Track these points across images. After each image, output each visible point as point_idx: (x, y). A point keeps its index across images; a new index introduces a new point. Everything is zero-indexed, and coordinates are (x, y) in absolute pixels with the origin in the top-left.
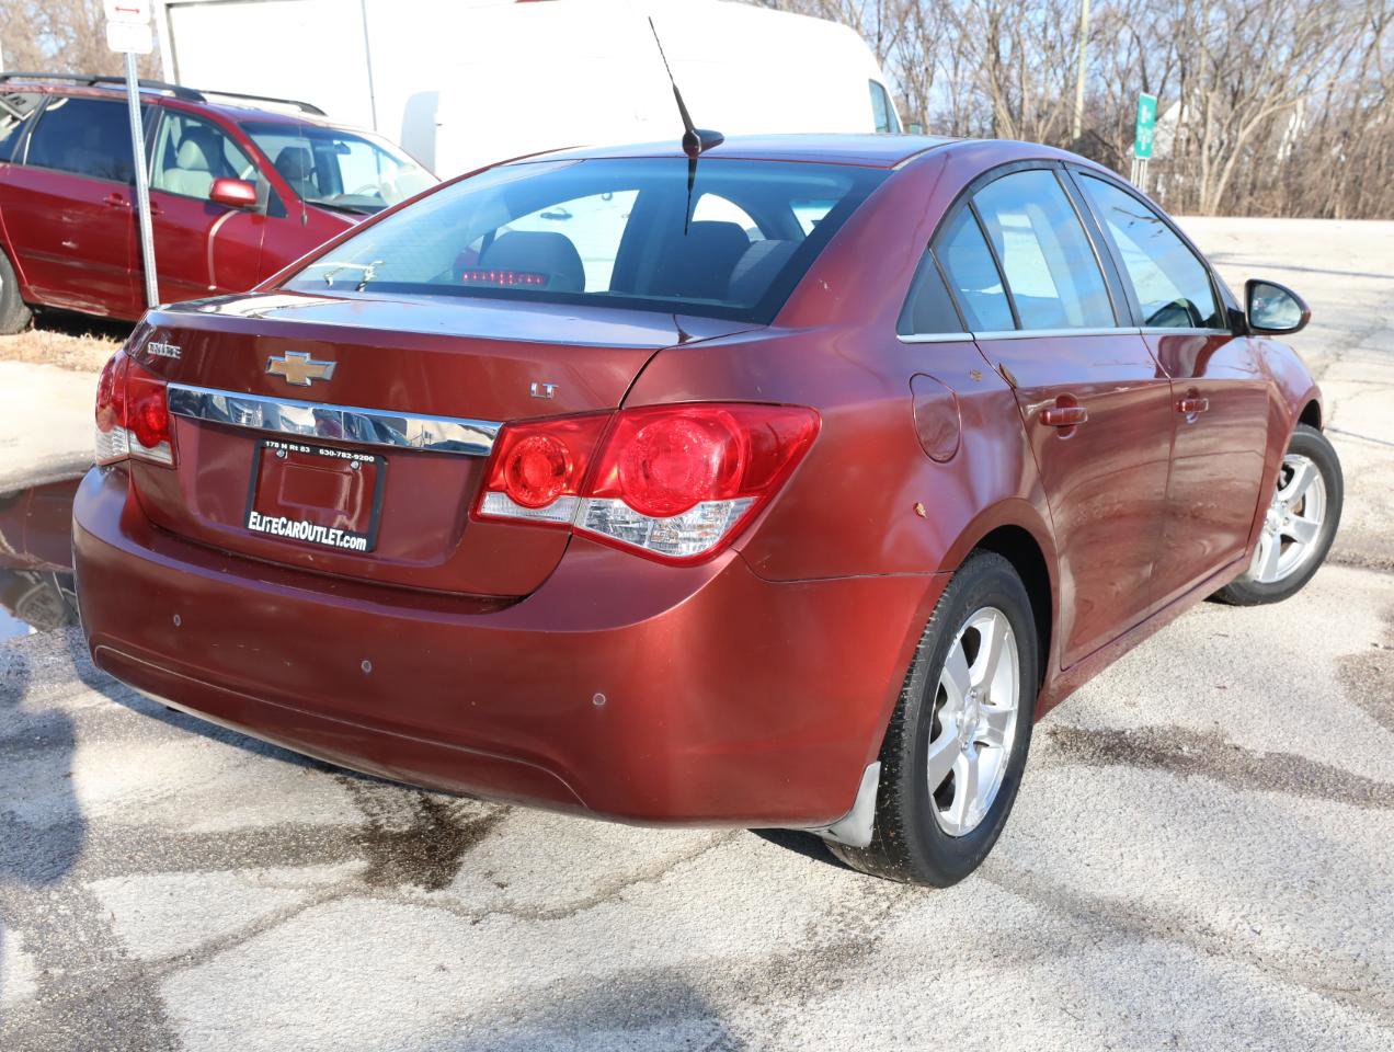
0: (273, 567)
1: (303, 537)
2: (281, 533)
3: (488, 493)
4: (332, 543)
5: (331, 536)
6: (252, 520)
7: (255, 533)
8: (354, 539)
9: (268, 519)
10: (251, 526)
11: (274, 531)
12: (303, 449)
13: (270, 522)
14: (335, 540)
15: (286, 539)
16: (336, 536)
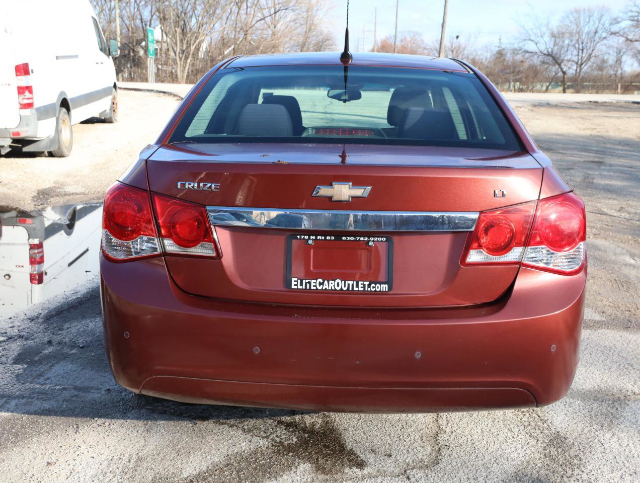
0: (314, 308)
1: (338, 288)
2: (320, 288)
3: (471, 250)
4: (362, 289)
5: (360, 286)
6: (293, 283)
7: (297, 290)
8: (378, 285)
9: (307, 281)
10: (293, 287)
11: (313, 288)
12: (328, 238)
13: (310, 283)
14: (364, 287)
15: (325, 291)
16: (364, 285)
